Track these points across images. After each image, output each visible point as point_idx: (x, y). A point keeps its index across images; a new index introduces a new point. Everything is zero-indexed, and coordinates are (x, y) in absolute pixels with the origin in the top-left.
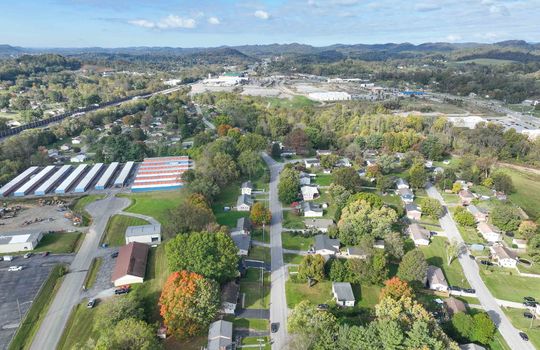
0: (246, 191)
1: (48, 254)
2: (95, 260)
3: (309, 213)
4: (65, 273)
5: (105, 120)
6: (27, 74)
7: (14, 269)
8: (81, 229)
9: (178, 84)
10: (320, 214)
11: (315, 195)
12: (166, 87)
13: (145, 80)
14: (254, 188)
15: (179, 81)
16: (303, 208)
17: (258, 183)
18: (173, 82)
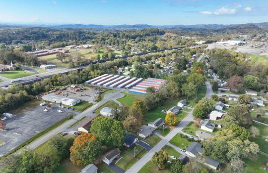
0: (180, 105)
1: (74, 109)
2: (85, 117)
3: (203, 128)
4: (70, 119)
5: (153, 58)
6: (141, 37)
7: (60, 111)
8: (94, 103)
9: (203, 43)
10: (211, 131)
11: (218, 118)
12: (195, 45)
13: (186, 41)
14: (187, 104)
15: (204, 42)
16: (203, 123)
17: (192, 102)
18: (201, 42)
